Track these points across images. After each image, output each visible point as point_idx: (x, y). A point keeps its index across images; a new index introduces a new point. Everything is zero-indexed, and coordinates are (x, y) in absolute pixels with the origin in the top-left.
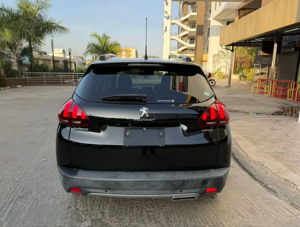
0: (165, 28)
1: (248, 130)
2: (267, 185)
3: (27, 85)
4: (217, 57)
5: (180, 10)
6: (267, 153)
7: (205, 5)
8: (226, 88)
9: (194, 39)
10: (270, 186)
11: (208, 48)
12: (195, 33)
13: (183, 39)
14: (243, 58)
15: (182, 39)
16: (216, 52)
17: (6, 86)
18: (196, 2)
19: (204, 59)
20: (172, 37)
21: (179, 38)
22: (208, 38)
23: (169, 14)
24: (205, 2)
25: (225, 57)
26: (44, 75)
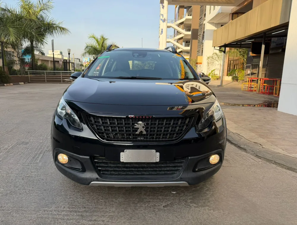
0: (161, 31)
1: (232, 115)
2: (239, 146)
3: (29, 83)
4: (211, 59)
5: (176, 13)
6: (244, 128)
7: (200, 9)
8: (219, 87)
9: (189, 42)
10: (242, 146)
11: (202, 51)
12: (190, 36)
13: (179, 41)
14: (236, 60)
15: (177, 42)
16: (210, 54)
17: (9, 83)
18: (191, 6)
19: (198, 61)
20: (168, 40)
21: (175, 40)
22: (203, 41)
23: (165, 17)
24: (200, 6)
25: (219, 59)
26: (45, 73)
